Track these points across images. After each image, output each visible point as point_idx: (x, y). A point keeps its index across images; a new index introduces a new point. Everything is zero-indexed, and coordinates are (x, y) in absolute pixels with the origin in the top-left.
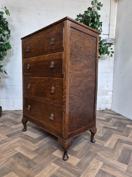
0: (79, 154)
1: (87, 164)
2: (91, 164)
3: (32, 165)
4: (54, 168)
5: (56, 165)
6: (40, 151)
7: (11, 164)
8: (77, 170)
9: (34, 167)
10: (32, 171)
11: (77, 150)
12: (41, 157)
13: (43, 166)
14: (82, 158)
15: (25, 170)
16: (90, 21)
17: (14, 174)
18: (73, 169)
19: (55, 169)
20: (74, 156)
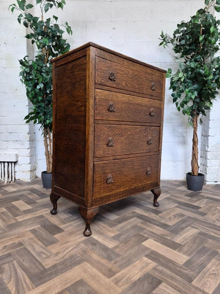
0: (186, 248)
1: (201, 265)
2: (209, 266)
3: (113, 256)
4: (147, 264)
5: (151, 261)
6: (122, 238)
7: (82, 251)
8: (186, 272)
9: (117, 259)
10: (115, 265)
11: (182, 242)
12: (125, 247)
13: (129, 260)
14: (192, 255)
15: (104, 261)
16: (201, 33)
17: (89, 265)
18: (178, 269)
19: (150, 266)
20: (178, 251)
